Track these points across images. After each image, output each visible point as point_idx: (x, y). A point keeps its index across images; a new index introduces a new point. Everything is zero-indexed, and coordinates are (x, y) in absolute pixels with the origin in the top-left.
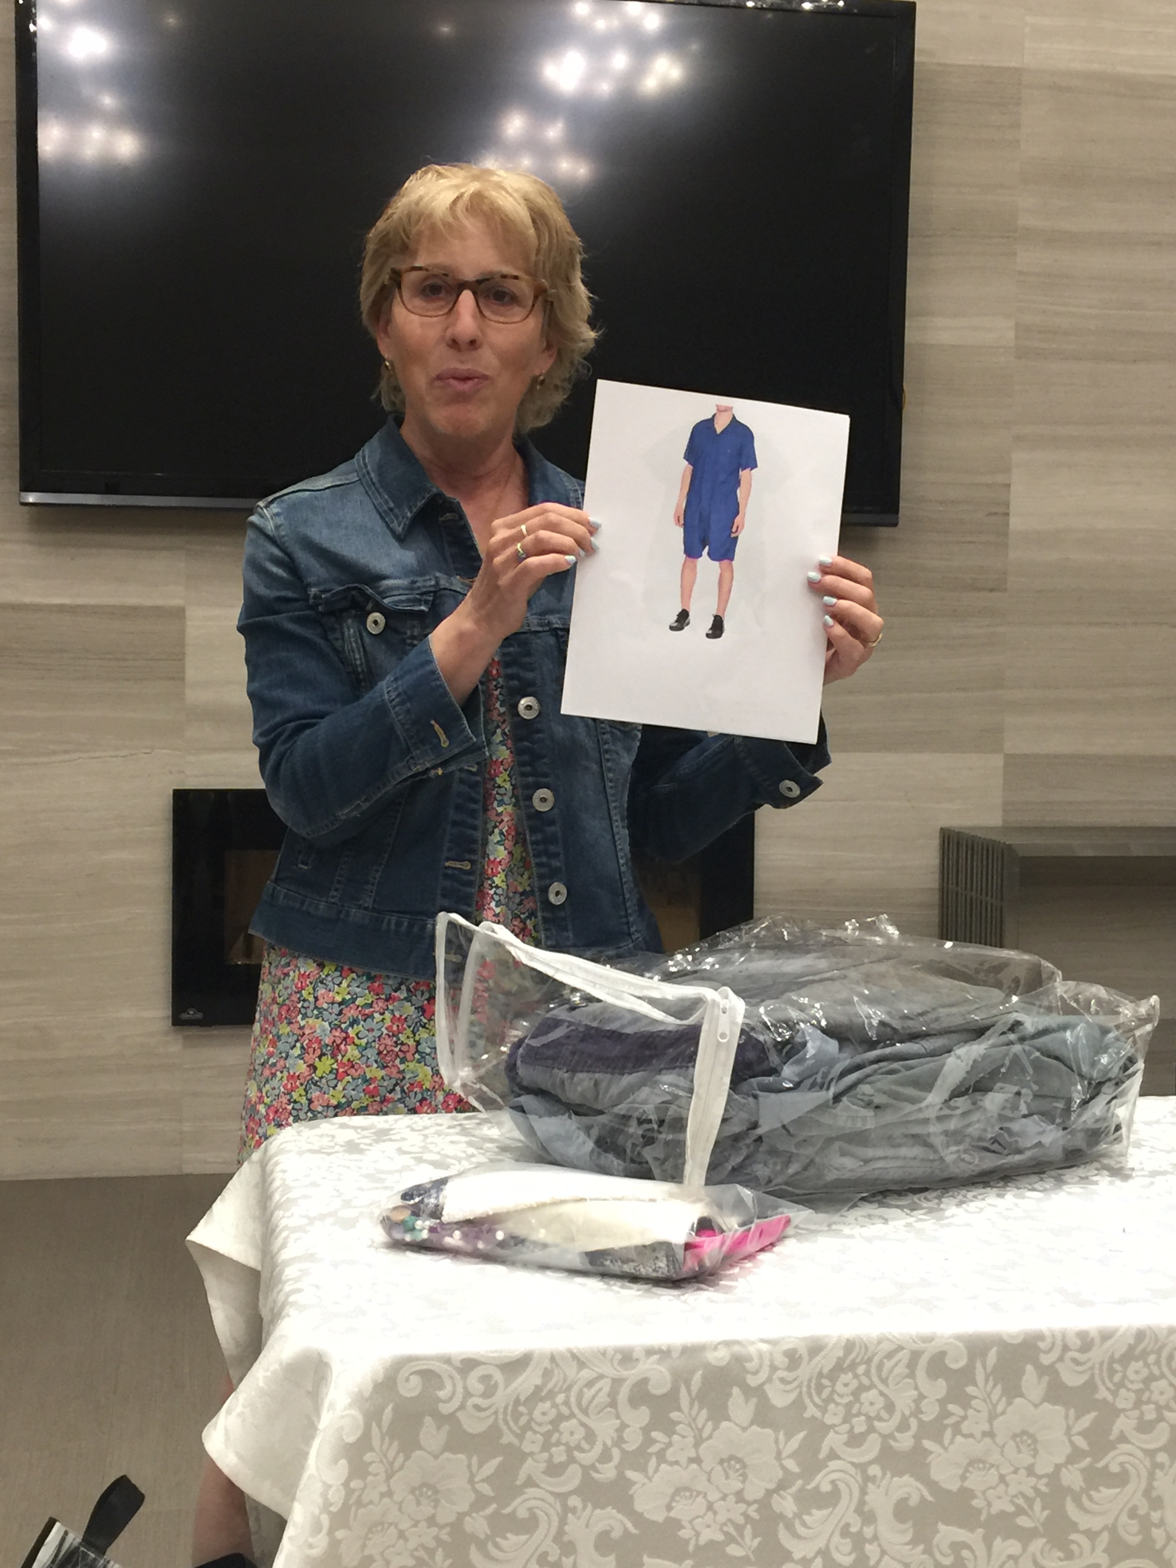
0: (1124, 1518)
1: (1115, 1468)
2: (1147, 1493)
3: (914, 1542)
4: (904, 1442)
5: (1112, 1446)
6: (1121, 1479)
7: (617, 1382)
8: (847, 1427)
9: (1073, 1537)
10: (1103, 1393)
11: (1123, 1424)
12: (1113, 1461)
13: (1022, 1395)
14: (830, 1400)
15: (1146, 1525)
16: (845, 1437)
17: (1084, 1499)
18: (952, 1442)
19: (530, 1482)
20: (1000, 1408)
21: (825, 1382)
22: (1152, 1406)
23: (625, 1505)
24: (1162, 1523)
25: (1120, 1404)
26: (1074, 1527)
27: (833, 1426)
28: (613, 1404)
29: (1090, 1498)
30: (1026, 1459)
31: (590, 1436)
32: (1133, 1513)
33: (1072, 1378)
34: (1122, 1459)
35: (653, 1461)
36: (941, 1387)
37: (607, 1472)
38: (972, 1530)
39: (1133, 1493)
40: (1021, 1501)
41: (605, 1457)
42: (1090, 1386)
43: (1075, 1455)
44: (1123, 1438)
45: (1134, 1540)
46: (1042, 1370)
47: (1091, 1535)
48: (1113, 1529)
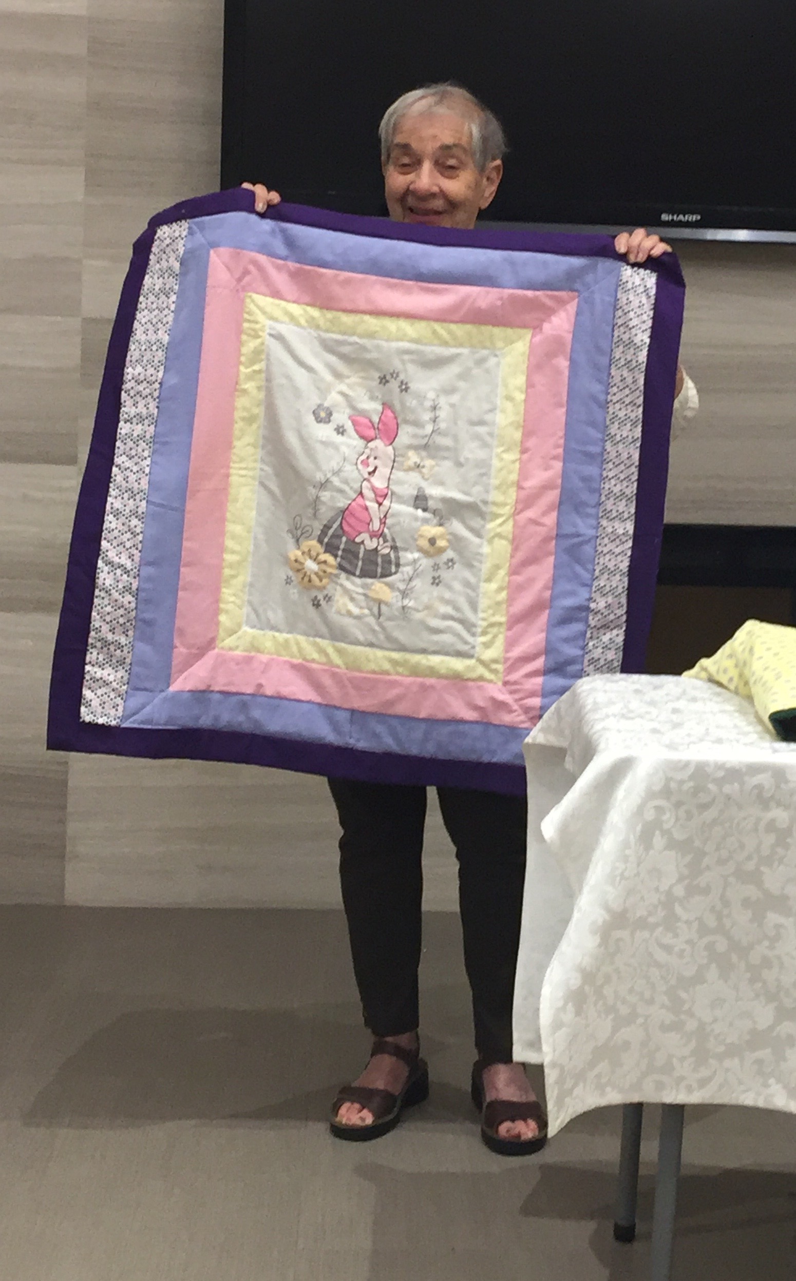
7: (759, 820)
19: (708, 868)
23: (759, 884)
28: (756, 830)
31: (742, 846)
35: (776, 863)
37: (750, 866)
41: (749, 858)
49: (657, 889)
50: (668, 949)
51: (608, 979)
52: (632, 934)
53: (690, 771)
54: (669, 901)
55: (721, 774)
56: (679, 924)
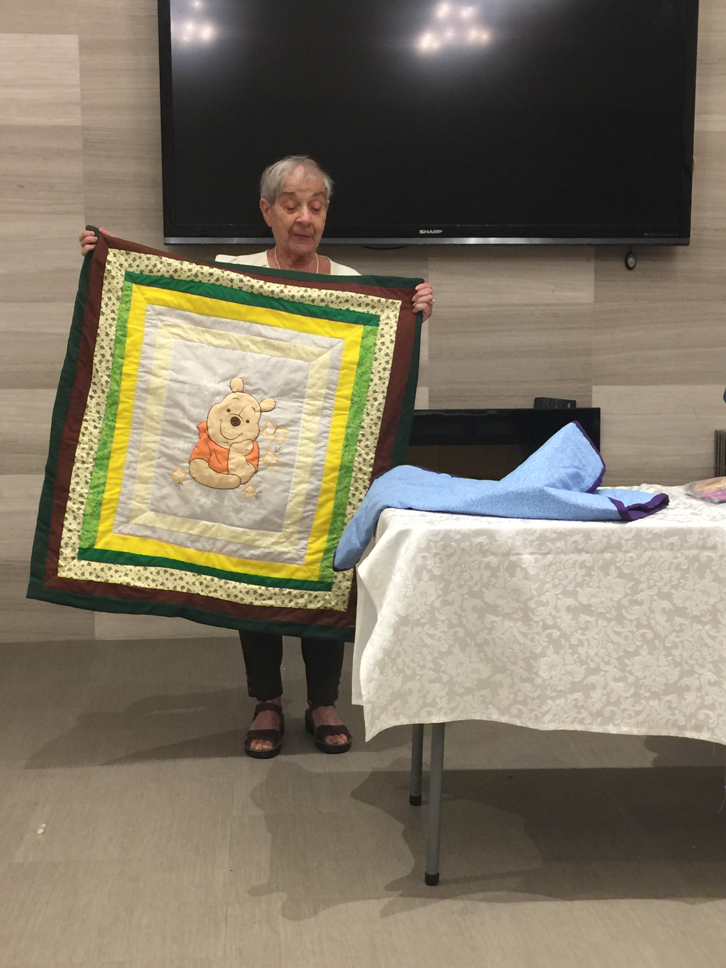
0: (642, 616)
1: (639, 600)
2: (650, 608)
3: (572, 619)
4: (570, 588)
5: (639, 593)
6: (641, 603)
8: (552, 582)
9: (625, 621)
10: (637, 576)
11: (642, 586)
12: (639, 597)
13: (609, 575)
14: (547, 574)
15: (649, 618)
16: (551, 585)
17: (629, 609)
18: (586, 589)
20: (602, 579)
21: (546, 568)
22: (652, 581)
23: (482, 599)
24: (654, 618)
25: (642, 580)
26: (625, 618)
27: (548, 582)
29: (631, 609)
30: (610, 595)
31: (472, 577)
32: (645, 614)
33: (626, 571)
34: (642, 597)
35: (491, 587)
36: (583, 572)
37: (477, 588)
38: (591, 617)
39: (645, 607)
40: (608, 609)
41: (476, 584)
42: (632, 574)
43: (627, 595)
44: (642, 591)
45: (645, 623)
46: (617, 568)
47: (631, 621)
48: (637, 619)
49: (425, 603)
50: (431, 636)
51: (398, 654)
52: (412, 629)
53: (441, 535)
54: (432, 610)
55: (458, 537)
56: (438, 623)
